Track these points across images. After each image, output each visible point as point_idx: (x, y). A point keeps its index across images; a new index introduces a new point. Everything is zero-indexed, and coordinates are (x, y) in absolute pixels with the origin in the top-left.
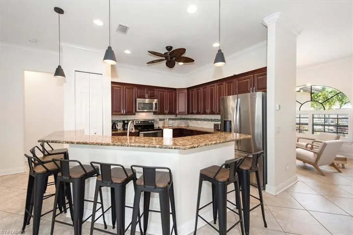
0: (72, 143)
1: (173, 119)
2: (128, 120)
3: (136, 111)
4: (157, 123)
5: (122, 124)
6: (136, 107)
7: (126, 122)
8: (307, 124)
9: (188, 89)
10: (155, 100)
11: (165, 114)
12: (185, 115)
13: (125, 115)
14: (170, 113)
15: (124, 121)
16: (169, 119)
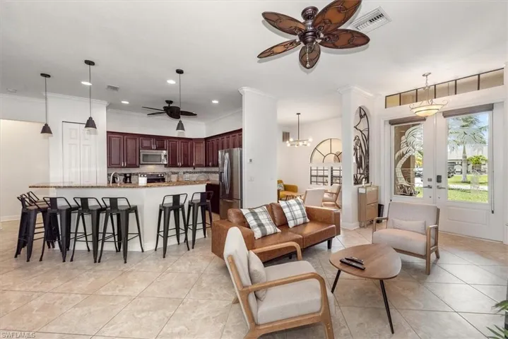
0: (59, 187)
1: (190, 173)
2: (130, 174)
3: (140, 164)
4: (169, 176)
5: (123, 177)
6: (139, 159)
7: (128, 175)
8: (327, 176)
9: (206, 139)
10: (165, 152)
11: (178, 167)
12: (203, 167)
13: (126, 167)
14: (185, 165)
15: (125, 175)
16: (184, 173)
